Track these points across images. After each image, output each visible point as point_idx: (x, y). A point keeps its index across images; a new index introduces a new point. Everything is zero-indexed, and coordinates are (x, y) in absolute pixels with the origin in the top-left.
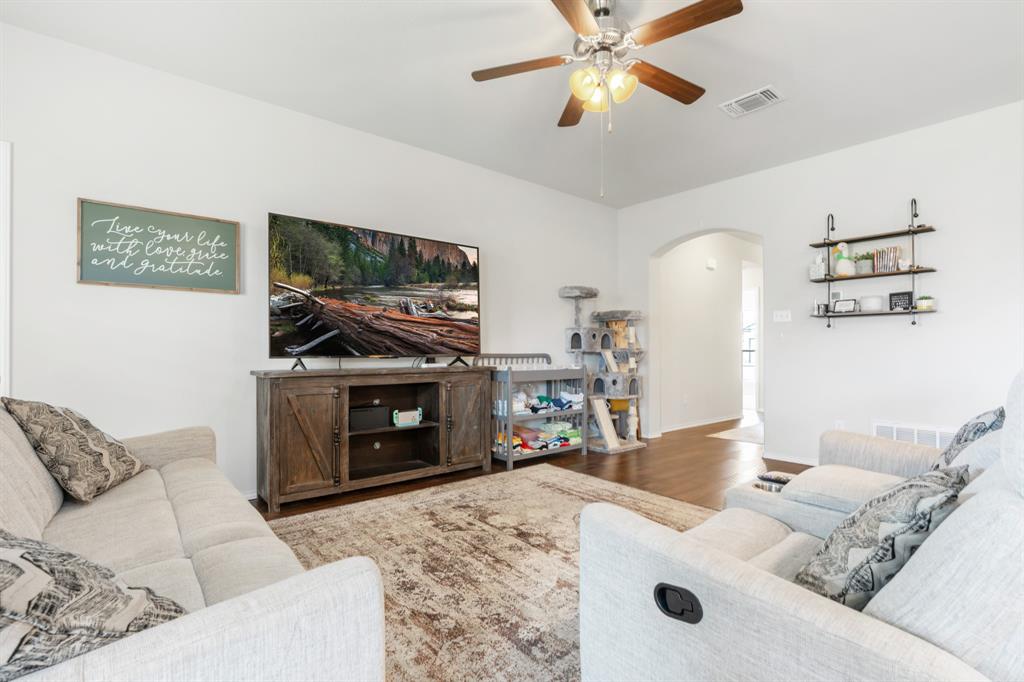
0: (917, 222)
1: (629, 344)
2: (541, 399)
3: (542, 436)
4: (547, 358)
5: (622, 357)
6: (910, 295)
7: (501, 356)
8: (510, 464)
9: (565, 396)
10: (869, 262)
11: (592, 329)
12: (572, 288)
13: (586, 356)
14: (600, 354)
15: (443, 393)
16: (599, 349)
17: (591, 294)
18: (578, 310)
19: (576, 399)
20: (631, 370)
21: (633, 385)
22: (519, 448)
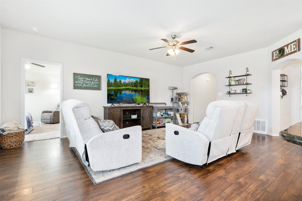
0: (248, 73)
1: (185, 100)
2: (164, 113)
3: (164, 122)
4: (165, 104)
5: (183, 104)
6: (246, 89)
7: (154, 103)
8: (156, 128)
9: (169, 113)
10: (238, 82)
11: (176, 97)
12: (171, 87)
13: (175, 103)
14: (178, 103)
15: (142, 111)
16: (178, 102)
17: (176, 88)
18: (173, 92)
19: (172, 113)
20: (185, 107)
21: (186, 110)
22: (158, 124)
